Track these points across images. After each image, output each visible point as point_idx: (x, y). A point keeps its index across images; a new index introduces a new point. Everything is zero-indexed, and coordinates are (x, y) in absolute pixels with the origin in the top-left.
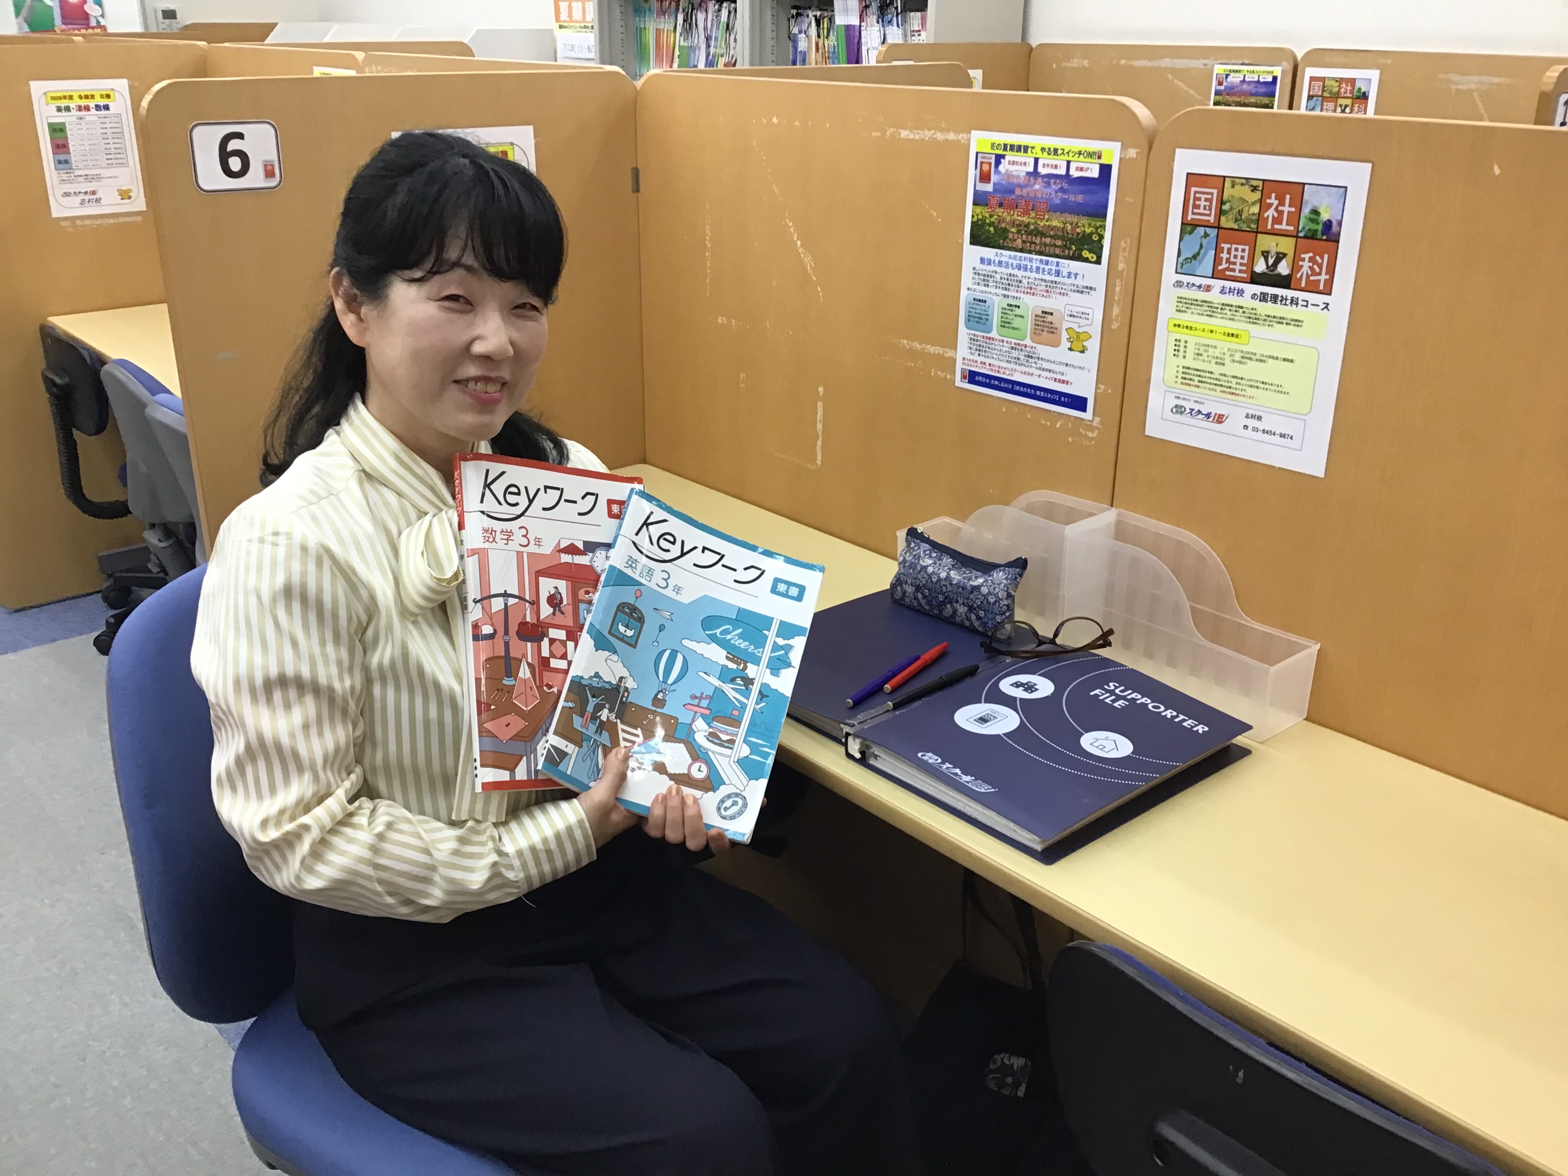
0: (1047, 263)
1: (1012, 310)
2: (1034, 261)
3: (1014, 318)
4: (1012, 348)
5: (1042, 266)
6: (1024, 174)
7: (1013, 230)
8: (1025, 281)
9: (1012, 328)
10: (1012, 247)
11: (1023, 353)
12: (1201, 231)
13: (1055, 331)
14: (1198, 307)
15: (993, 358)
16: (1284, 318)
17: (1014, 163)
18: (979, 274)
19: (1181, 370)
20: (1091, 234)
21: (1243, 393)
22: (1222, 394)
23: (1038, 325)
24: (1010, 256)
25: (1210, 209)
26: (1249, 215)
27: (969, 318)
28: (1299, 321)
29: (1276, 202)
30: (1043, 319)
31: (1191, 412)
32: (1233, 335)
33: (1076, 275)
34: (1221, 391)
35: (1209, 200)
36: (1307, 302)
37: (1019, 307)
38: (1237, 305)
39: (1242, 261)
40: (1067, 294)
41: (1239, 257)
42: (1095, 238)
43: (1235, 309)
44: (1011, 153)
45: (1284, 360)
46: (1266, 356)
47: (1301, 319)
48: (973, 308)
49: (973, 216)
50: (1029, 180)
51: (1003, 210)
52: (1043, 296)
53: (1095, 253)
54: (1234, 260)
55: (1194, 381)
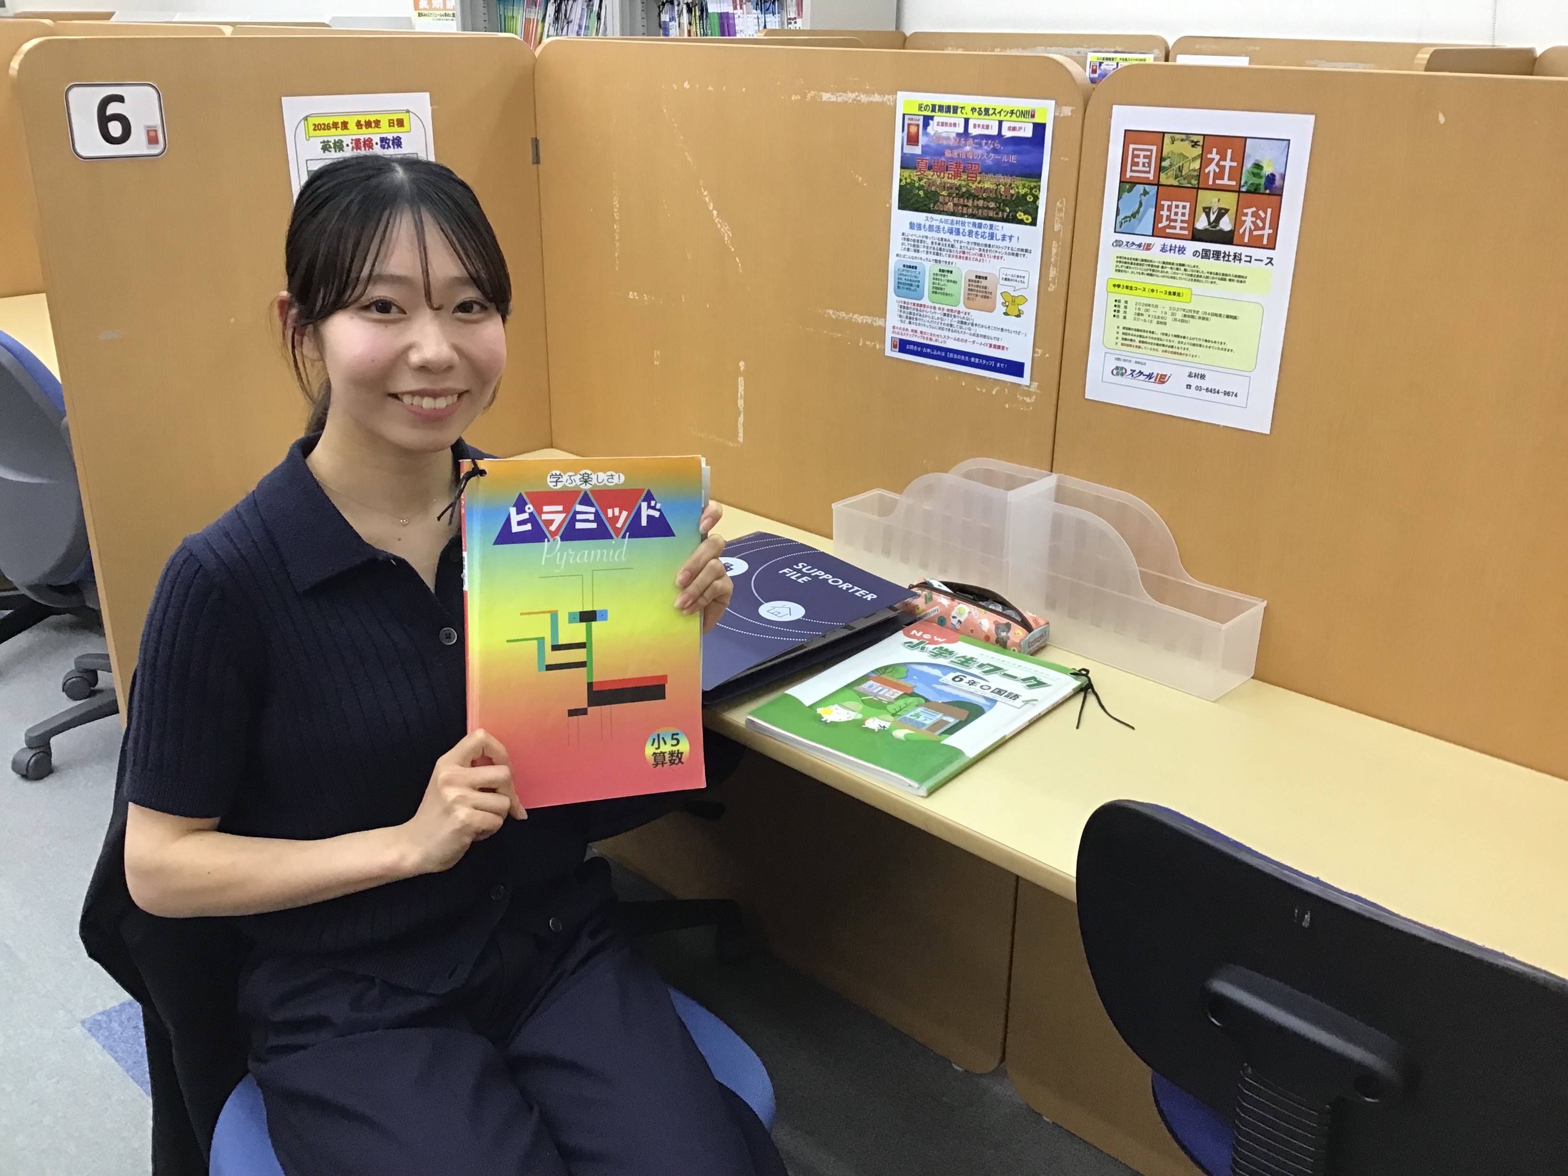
0: (980, 226)
1: (944, 276)
2: (966, 225)
3: (946, 283)
4: (945, 315)
5: (975, 230)
6: (954, 135)
7: (944, 193)
8: (957, 245)
9: (944, 294)
10: (943, 211)
11: (956, 319)
12: (1140, 188)
13: (990, 295)
14: (1139, 267)
15: (925, 325)
16: (1226, 275)
17: (943, 124)
18: (908, 240)
19: (1121, 331)
20: (1026, 195)
21: (1185, 352)
22: (1164, 353)
23: (972, 290)
24: (941, 219)
25: (1150, 166)
26: (1190, 170)
27: (899, 285)
28: (1242, 277)
29: (1217, 157)
30: (977, 284)
31: (1132, 374)
32: (1174, 294)
33: (1011, 237)
34: (1163, 351)
35: (1149, 157)
36: (1251, 257)
37: (951, 272)
38: (1179, 262)
39: (1183, 218)
40: (1002, 257)
41: (1180, 214)
42: (1030, 199)
43: (1176, 267)
44: (940, 114)
45: (1228, 317)
46: (1209, 314)
47: (1244, 275)
48: (903, 275)
49: (901, 180)
50: (960, 140)
51: (932, 173)
52: (977, 260)
53: (1030, 215)
54: (1175, 217)
55: (1134, 341)
